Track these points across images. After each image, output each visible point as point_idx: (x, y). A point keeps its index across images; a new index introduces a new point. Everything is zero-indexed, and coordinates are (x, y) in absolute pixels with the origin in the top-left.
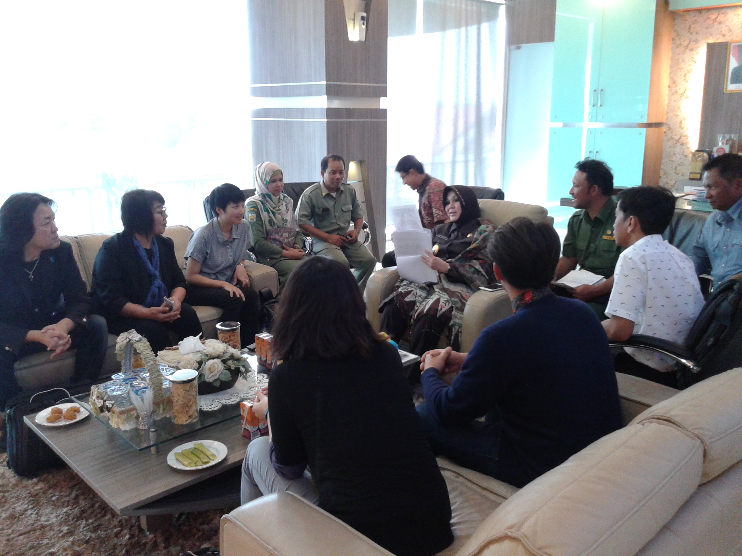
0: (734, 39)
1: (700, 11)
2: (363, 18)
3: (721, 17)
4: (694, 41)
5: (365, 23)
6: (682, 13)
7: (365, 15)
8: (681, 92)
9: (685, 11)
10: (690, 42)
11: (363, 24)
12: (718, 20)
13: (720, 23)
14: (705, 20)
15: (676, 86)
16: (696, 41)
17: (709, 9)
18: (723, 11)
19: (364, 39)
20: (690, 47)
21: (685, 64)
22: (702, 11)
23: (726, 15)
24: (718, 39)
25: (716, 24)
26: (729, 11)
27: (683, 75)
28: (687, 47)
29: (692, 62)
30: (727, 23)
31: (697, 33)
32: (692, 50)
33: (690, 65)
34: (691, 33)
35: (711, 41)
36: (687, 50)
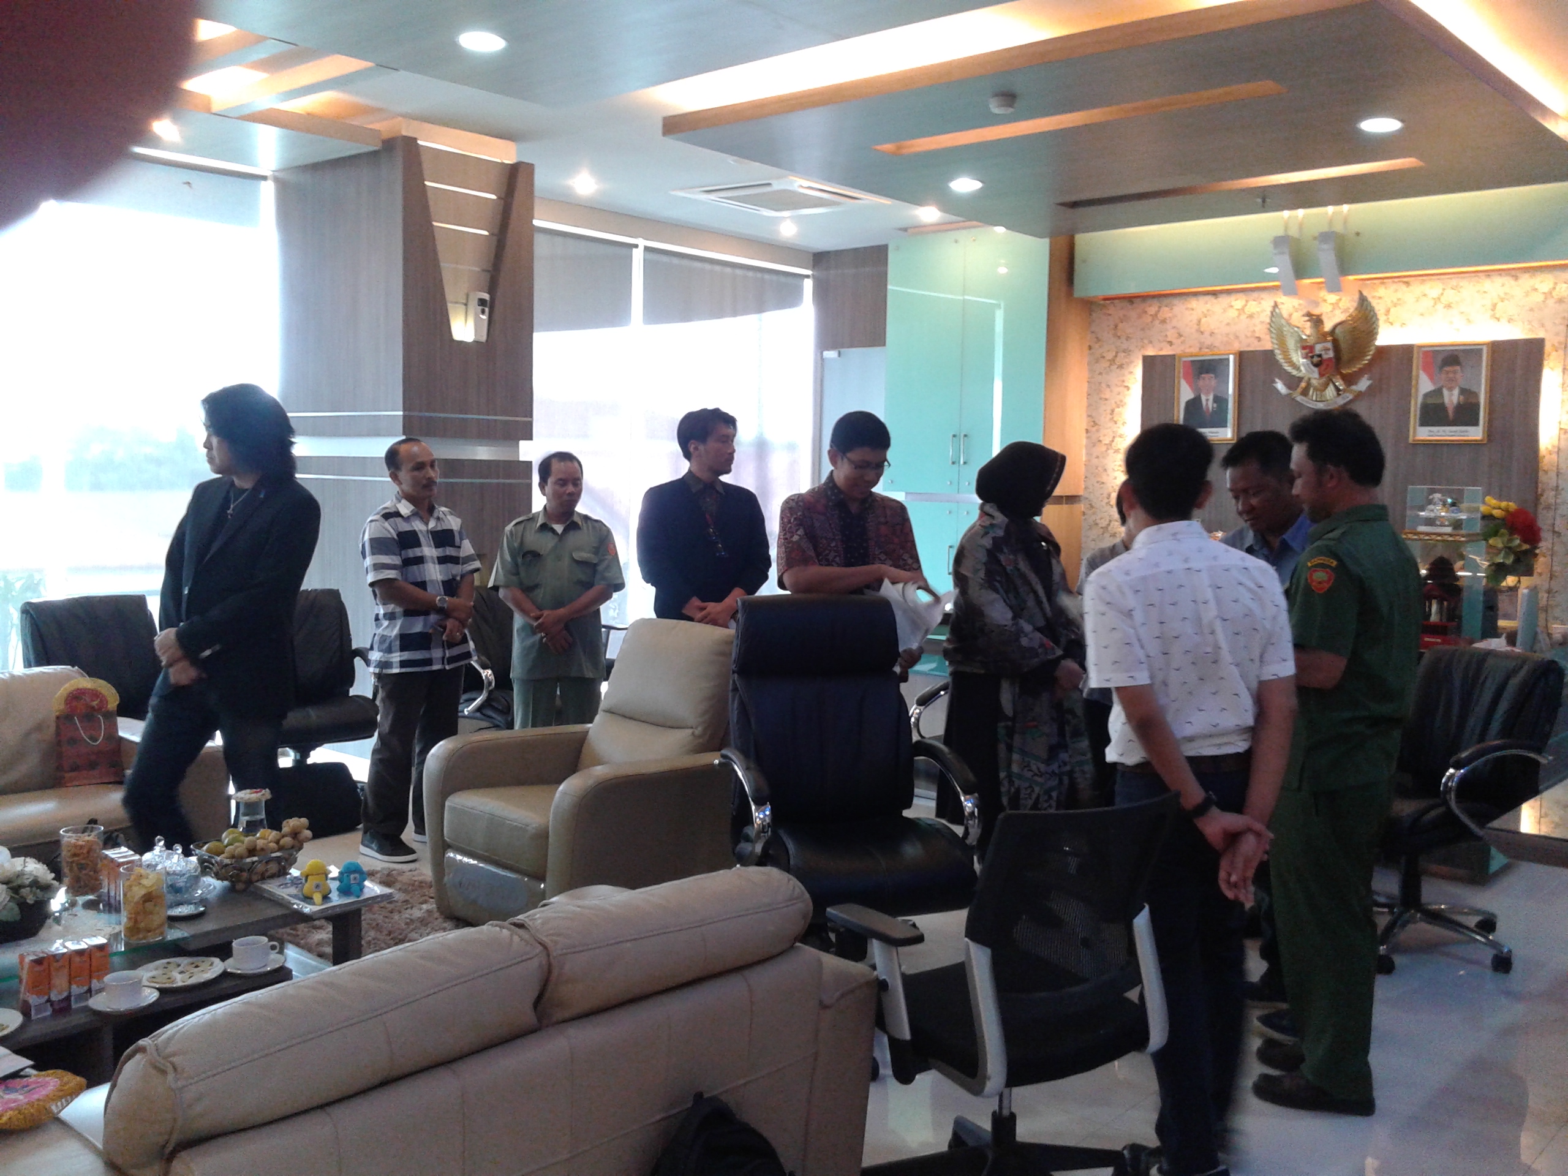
0: (1188, 350)
1: (1131, 299)
2: (482, 302)
3: (1165, 312)
4: (1124, 351)
5: (487, 310)
6: (1102, 302)
7: (486, 296)
8: (1107, 441)
9: (1106, 299)
10: (1117, 353)
11: (483, 312)
12: (1161, 316)
13: (1164, 321)
14: (1140, 317)
15: (1098, 431)
16: (1127, 352)
17: (1145, 298)
18: (1166, 301)
19: (484, 339)
20: (1118, 361)
21: (1111, 391)
22: (1134, 300)
23: (1172, 309)
24: (1161, 349)
25: (1157, 322)
26: (1176, 301)
27: (1109, 411)
28: (1112, 361)
29: (1121, 389)
30: (1174, 323)
31: (1128, 338)
32: (1121, 367)
33: (1119, 394)
34: (1119, 337)
35: (1151, 352)
36: (1114, 367)
